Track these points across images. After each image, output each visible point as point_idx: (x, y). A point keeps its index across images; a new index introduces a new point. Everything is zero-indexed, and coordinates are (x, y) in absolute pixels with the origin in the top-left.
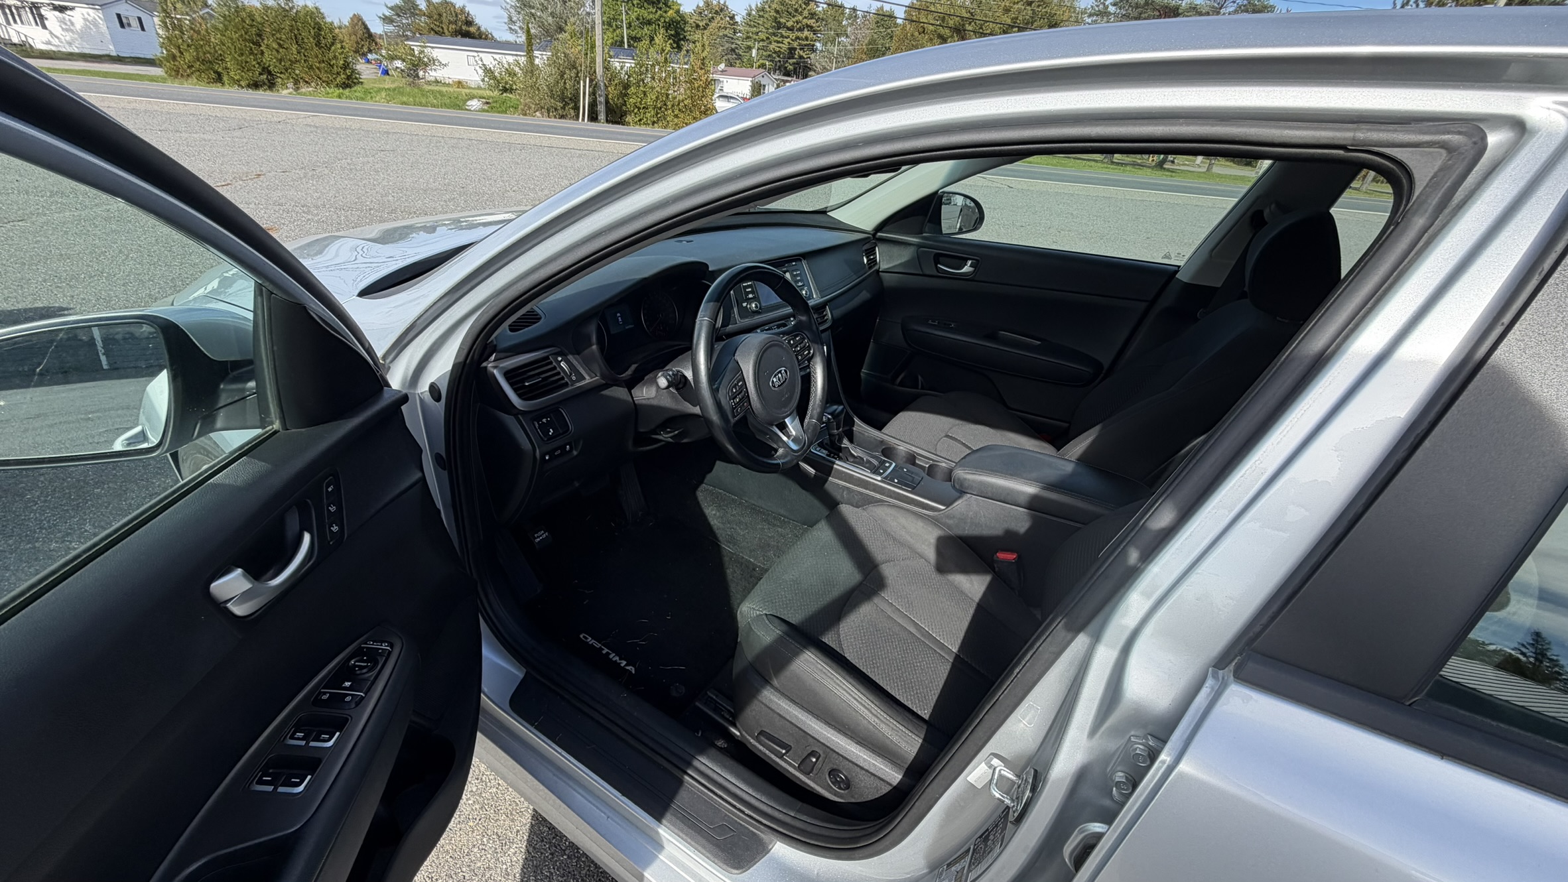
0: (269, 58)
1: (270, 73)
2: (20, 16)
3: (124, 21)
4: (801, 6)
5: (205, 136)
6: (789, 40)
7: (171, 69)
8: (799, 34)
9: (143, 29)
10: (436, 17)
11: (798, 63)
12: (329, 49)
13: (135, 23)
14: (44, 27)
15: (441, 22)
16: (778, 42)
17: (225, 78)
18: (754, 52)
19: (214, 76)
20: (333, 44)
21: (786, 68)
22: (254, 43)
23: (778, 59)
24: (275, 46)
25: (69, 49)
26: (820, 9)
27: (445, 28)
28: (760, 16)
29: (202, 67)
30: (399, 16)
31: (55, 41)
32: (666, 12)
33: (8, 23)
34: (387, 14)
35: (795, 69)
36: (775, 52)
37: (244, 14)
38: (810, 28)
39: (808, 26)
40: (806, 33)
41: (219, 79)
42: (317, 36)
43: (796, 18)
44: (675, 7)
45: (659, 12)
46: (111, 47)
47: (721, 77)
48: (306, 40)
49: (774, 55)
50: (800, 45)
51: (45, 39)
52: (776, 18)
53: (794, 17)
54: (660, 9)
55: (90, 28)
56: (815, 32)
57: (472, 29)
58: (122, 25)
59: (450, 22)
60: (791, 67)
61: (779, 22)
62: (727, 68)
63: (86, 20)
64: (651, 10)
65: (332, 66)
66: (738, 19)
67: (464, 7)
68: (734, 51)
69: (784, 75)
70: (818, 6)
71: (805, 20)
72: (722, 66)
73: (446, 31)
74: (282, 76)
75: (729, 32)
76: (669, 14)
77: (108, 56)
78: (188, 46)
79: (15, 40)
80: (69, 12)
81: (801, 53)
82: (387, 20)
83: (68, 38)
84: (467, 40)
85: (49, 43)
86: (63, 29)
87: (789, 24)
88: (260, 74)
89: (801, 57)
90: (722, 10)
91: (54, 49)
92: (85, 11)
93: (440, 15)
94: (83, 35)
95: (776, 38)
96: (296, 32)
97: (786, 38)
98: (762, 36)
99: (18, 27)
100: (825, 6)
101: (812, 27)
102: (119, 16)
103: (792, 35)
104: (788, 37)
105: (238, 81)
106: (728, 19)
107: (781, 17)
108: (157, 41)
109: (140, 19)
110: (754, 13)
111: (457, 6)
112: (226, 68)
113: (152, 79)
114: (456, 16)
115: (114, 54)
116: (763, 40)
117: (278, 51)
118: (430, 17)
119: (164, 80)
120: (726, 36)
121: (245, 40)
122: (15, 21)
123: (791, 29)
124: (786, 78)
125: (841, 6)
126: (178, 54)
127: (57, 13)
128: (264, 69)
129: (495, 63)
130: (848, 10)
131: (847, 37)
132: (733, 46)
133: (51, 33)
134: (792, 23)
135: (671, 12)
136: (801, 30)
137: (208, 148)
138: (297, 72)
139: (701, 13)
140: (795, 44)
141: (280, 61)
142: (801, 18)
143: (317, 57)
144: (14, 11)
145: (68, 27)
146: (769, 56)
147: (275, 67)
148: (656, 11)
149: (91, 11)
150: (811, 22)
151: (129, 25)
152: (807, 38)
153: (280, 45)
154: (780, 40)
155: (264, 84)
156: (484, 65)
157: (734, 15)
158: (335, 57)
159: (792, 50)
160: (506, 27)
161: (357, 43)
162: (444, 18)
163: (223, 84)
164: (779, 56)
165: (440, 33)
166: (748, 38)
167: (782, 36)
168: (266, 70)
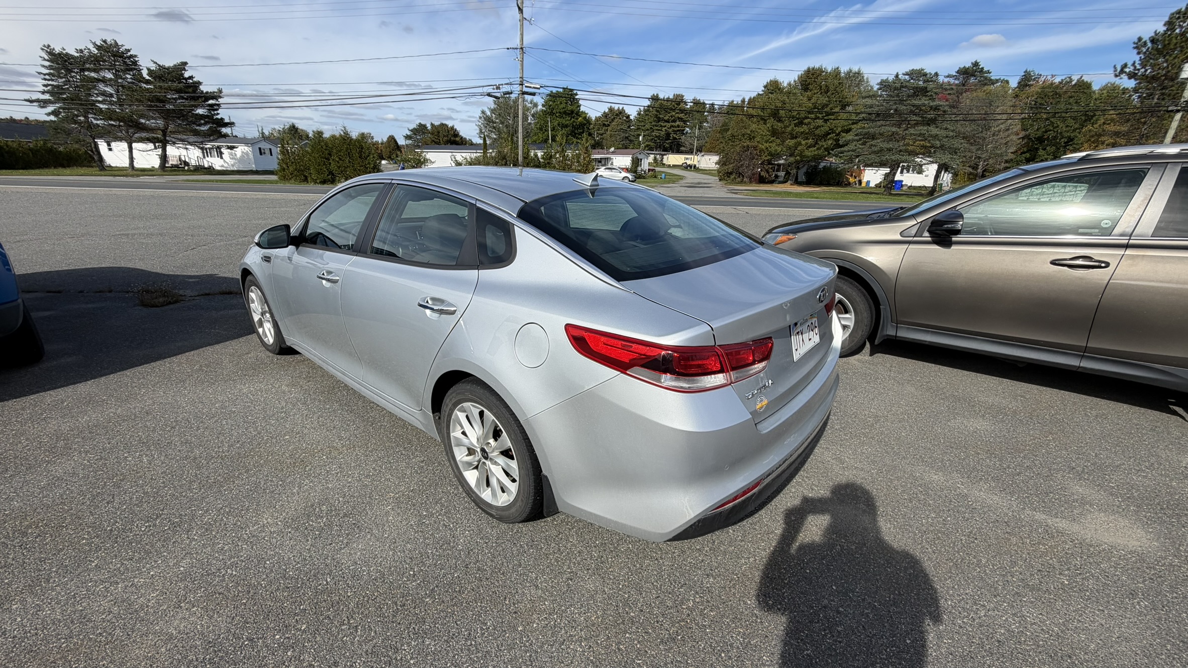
0: (333, 166)
1: (333, 174)
2: (211, 153)
3: (262, 151)
4: (674, 106)
5: (288, 209)
6: (665, 128)
7: (282, 176)
8: (673, 124)
9: (271, 155)
10: (436, 133)
11: (672, 143)
12: (366, 159)
13: (268, 152)
14: (222, 158)
15: (439, 137)
16: (659, 130)
17: (309, 179)
18: (641, 138)
19: (303, 178)
20: (368, 156)
21: (664, 146)
22: (326, 159)
23: (658, 141)
24: (337, 159)
25: (232, 169)
26: (688, 107)
27: (441, 139)
28: (647, 115)
29: (298, 174)
30: (415, 134)
31: (226, 165)
32: (577, 119)
33: (204, 157)
34: (409, 134)
35: (671, 147)
36: (656, 137)
37: (323, 144)
38: (681, 119)
39: (679, 118)
40: (678, 123)
41: (306, 180)
42: (361, 152)
43: (671, 114)
44: (584, 116)
45: (573, 119)
46: (254, 166)
47: (612, 156)
48: (354, 155)
49: (656, 139)
50: (673, 131)
51: (220, 164)
52: (657, 115)
53: (669, 113)
54: (574, 118)
55: (244, 157)
56: (685, 122)
57: (457, 139)
58: (261, 154)
59: (444, 136)
60: (667, 145)
61: (659, 117)
62: (616, 150)
63: (243, 152)
64: (568, 118)
65: (367, 168)
66: (632, 118)
67: (453, 126)
68: (628, 138)
69: (663, 151)
70: (687, 105)
71: (677, 115)
72: (612, 149)
73: (441, 141)
74: (339, 175)
75: (625, 127)
76: (579, 120)
77: (251, 171)
78: (292, 163)
79: (206, 166)
80: (235, 149)
81: (675, 136)
82: (407, 137)
83: (232, 163)
84: (454, 146)
85: (222, 166)
86: (231, 158)
87: (666, 118)
88: (328, 175)
89: (675, 138)
90: (620, 113)
91: (224, 169)
92: (242, 148)
93: (439, 132)
94: (241, 160)
95: (657, 128)
96: (349, 151)
97: (664, 127)
98: (648, 126)
99: (209, 159)
100: (692, 104)
101: (682, 119)
102: (260, 149)
103: (668, 125)
104: (665, 126)
105: (316, 180)
106: (625, 118)
107: (660, 114)
108: (276, 161)
109: (270, 149)
110: (642, 113)
111: (449, 126)
112: (310, 173)
113: (271, 182)
114: (448, 132)
115: (254, 169)
116: (648, 130)
117: (338, 162)
118: (432, 134)
119: (276, 182)
120: (622, 129)
121: (322, 157)
122: (208, 156)
123: (668, 121)
124: (663, 153)
125: (704, 104)
126: (286, 168)
127: (229, 150)
128: (329, 173)
129: (462, 159)
130: (708, 106)
131: (708, 123)
132: (627, 135)
133: (224, 161)
134: (668, 117)
135: (580, 119)
136: (674, 121)
137: (286, 215)
138: (348, 173)
139: (606, 116)
140: (670, 130)
141: (339, 167)
142: (674, 113)
143: (359, 164)
144: (208, 151)
145: (233, 157)
146: (652, 139)
147: (336, 170)
148: (571, 119)
149: (246, 148)
150: (681, 115)
151: (265, 153)
152: (678, 126)
153: (340, 159)
154: (660, 128)
155: (329, 181)
156: (456, 161)
157: (629, 115)
158: (369, 163)
159: (668, 135)
160: (478, 136)
161: (390, 152)
162: (440, 134)
163: (308, 182)
164: (659, 139)
165: (438, 143)
166: (638, 129)
167: (661, 126)
168: (331, 173)
